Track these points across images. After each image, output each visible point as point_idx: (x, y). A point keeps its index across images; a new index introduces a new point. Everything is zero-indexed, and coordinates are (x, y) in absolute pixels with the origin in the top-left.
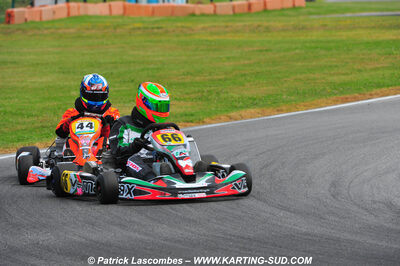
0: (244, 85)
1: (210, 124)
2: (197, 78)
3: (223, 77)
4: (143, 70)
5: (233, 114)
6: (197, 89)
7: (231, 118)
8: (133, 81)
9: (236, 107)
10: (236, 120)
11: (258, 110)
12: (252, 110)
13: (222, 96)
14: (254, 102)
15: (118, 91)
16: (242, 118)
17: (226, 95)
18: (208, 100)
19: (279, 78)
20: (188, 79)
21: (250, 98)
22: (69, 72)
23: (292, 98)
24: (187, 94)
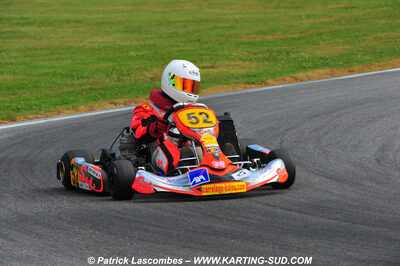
0: (318, 44)
1: (273, 85)
2: (269, 37)
3: (298, 36)
4: (214, 28)
5: (300, 75)
6: (266, 48)
7: (296, 79)
8: (199, 41)
9: (304, 68)
10: (302, 81)
11: (327, 70)
12: (321, 71)
13: (292, 55)
14: (324, 62)
15: (182, 51)
16: (310, 79)
17: (296, 55)
18: (275, 60)
19: (357, 37)
20: (259, 39)
21: (321, 58)
22: (134, 32)
23: (368, 58)
24: (255, 54)
